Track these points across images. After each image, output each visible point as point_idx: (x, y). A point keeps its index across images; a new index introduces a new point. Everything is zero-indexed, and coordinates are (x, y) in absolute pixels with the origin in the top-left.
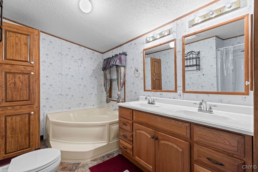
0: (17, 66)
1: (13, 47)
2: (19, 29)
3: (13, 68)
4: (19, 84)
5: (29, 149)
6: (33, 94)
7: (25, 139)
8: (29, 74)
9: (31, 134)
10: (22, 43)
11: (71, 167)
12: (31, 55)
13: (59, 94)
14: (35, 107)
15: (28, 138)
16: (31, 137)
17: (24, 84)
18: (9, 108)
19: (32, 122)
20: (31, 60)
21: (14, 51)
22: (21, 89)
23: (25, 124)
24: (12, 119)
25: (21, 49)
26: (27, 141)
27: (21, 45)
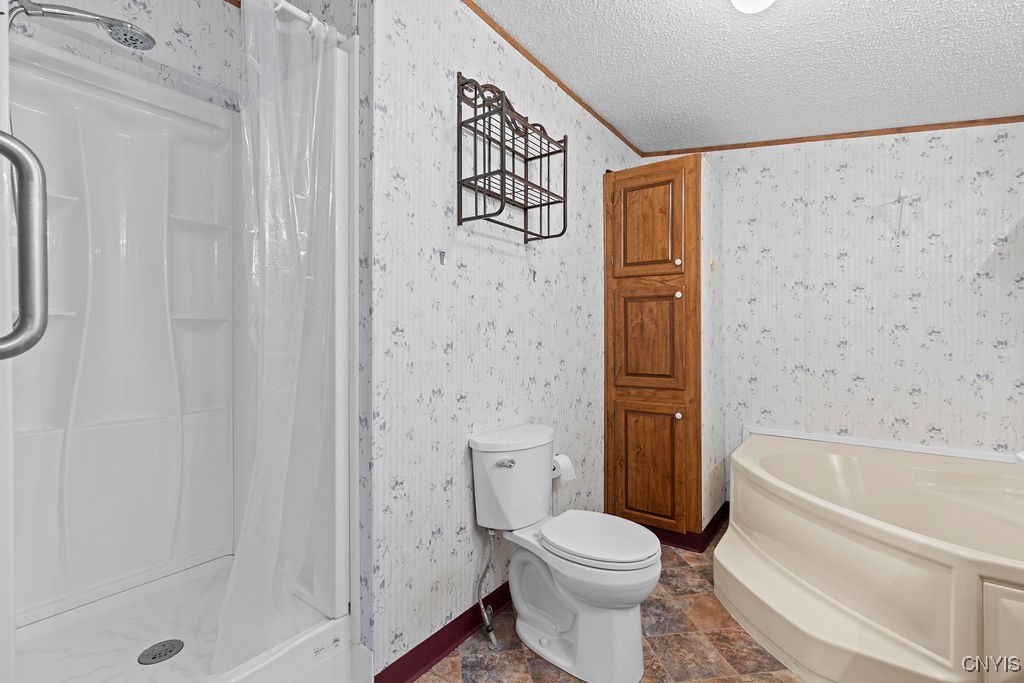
0: (648, 278)
1: (638, 228)
2: (652, 174)
3: (639, 285)
4: (650, 326)
5: (673, 521)
6: (682, 357)
7: (664, 489)
8: (672, 296)
9: (677, 479)
10: (657, 211)
11: (744, 655)
12: (675, 239)
13: (796, 367)
14: (687, 399)
15: (669, 488)
16: (677, 487)
17: (660, 328)
18: (633, 392)
19: (678, 443)
20: (676, 255)
21: (641, 238)
22: (654, 341)
23: (664, 445)
24: (637, 421)
25: (654, 230)
26: (669, 496)
27: (654, 216)
